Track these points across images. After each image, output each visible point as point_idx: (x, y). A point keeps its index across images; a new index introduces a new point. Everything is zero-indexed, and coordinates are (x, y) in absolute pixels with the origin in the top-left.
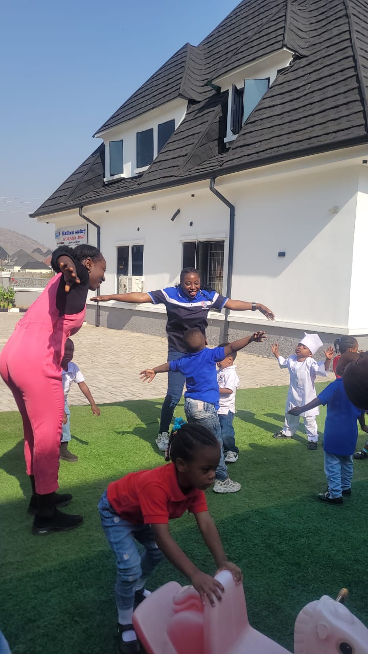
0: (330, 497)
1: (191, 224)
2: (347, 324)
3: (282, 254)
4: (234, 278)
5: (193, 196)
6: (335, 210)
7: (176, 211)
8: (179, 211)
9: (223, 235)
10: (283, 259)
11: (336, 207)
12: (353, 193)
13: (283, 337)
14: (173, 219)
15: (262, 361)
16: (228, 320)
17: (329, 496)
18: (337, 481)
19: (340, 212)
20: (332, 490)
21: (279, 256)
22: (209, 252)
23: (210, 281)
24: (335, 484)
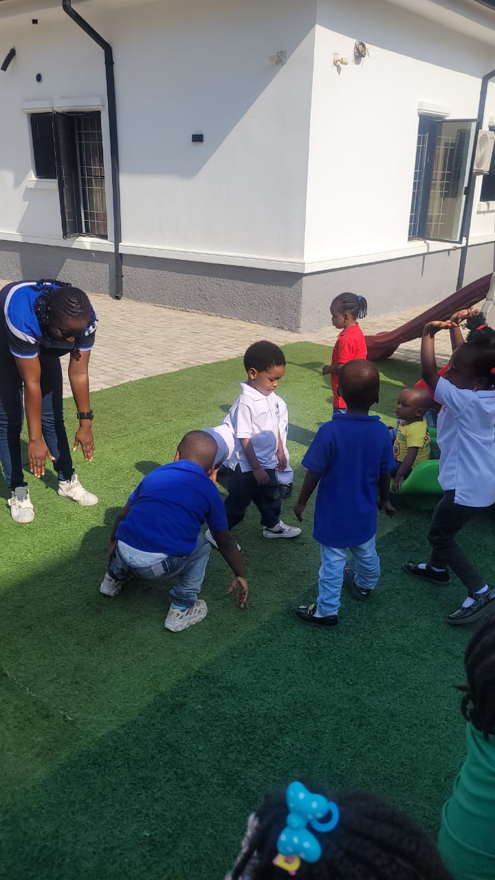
0: (317, 615)
1: (39, 78)
2: (302, 254)
3: (198, 138)
4: (123, 180)
5: (35, 22)
6: (280, 59)
7: (8, 52)
8: (12, 53)
9: (95, 101)
10: (199, 146)
11: (282, 52)
12: (309, 27)
13: (207, 278)
14: (4, 68)
15: (179, 318)
16: (120, 252)
17: (314, 613)
18: (334, 590)
19: (288, 62)
20: (322, 602)
21: (193, 141)
22: (77, 132)
23: (84, 185)
24: (329, 594)
